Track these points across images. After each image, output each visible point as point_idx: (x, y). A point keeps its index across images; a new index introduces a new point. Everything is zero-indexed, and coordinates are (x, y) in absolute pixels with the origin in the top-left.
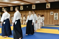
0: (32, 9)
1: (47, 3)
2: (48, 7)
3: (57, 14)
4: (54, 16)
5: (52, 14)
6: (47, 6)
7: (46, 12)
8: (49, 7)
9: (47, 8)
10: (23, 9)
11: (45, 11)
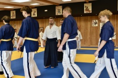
0: (56, 14)
1: (85, 2)
2: (87, 10)
5: (97, 25)
6: (85, 9)
8: (90, 11)
9: (85, 12)
10: (36, 16)
11: (82, 18)
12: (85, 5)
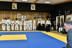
2: (14, 7)
3: (25, 16)
4: (22, 19)
7: (12, 14)
11: (11, 12)
12: (13, 4)
